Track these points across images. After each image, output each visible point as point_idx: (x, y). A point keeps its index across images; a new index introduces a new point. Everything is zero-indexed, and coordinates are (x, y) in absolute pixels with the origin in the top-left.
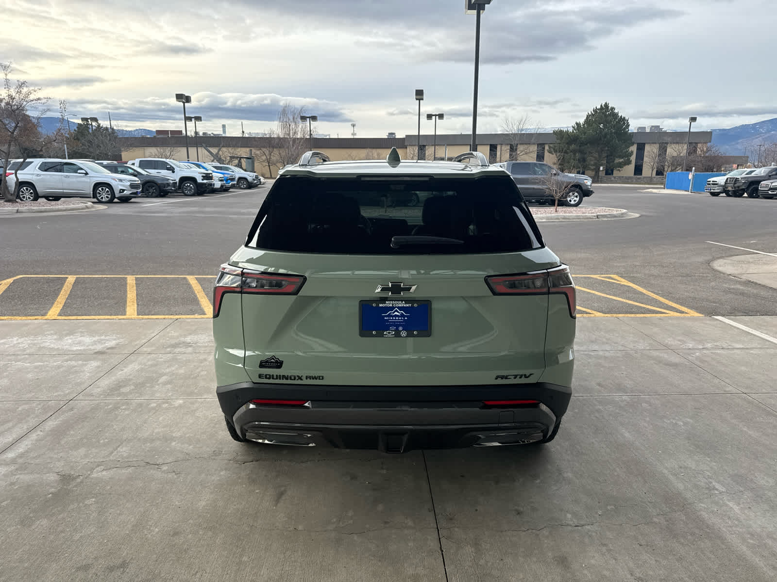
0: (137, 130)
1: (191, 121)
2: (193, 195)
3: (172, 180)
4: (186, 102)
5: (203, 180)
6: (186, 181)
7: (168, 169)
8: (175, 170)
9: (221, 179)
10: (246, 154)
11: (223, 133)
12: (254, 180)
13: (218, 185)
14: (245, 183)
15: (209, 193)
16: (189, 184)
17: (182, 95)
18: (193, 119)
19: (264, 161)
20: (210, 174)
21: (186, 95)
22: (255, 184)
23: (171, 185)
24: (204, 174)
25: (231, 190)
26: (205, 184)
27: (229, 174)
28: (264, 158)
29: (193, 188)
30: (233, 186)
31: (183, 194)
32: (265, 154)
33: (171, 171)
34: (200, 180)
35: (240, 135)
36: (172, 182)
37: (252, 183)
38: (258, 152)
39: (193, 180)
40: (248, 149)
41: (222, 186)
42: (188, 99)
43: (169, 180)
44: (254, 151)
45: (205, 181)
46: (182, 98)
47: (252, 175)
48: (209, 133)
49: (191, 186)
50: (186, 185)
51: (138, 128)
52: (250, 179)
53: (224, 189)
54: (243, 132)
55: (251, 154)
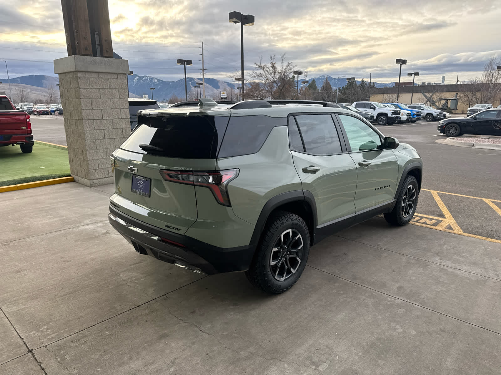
0: (391, 83)
1: (412, 76)
2: (385, 125)
3: (370, 115)
4: (403, 64)
5: (392, 115)
6: (381, 115)
7: (371, 108)
8: (376, 109)
9: (407, 114)
10: (452, 97)
11: (442, 82)
12: (438, 115)
13: (404, 118)
14: (431, 117)
15: (397, 123)
16: (382, 118)
17: (400, 60)
18: (413, 75)
19: (466, 101)
20: (398, 111)
21: (403, 59)
22: (438, 118)
23: (369, 118)
24: (394, 111)
25: (417, 122)
26: (393, 118)
27: (416, 111)
28: (466, 99)
29: (385, 120)
30: (418, 119)
31: (378, 124)
32: (468, 96)
33: (373, 110)
34: (390, 115)
35: (455, 83)
36: (370, 116)
37: (436, 117)
38: (462, 95)
39: (385, 115)
40: (455, 93)
41: (408, 119)
42: (404, 62)
43: (368, 115)
44: (459, 94)
45: (393, 116)
46: (400, 62)
47: (437, 112)
48: (432, 83)
49: (384, 119)
50: (381, 118)
51: (392, 82)
52: (435, 114)
53: (410, 121)
54: (458, 81)
55: (457, 97)
